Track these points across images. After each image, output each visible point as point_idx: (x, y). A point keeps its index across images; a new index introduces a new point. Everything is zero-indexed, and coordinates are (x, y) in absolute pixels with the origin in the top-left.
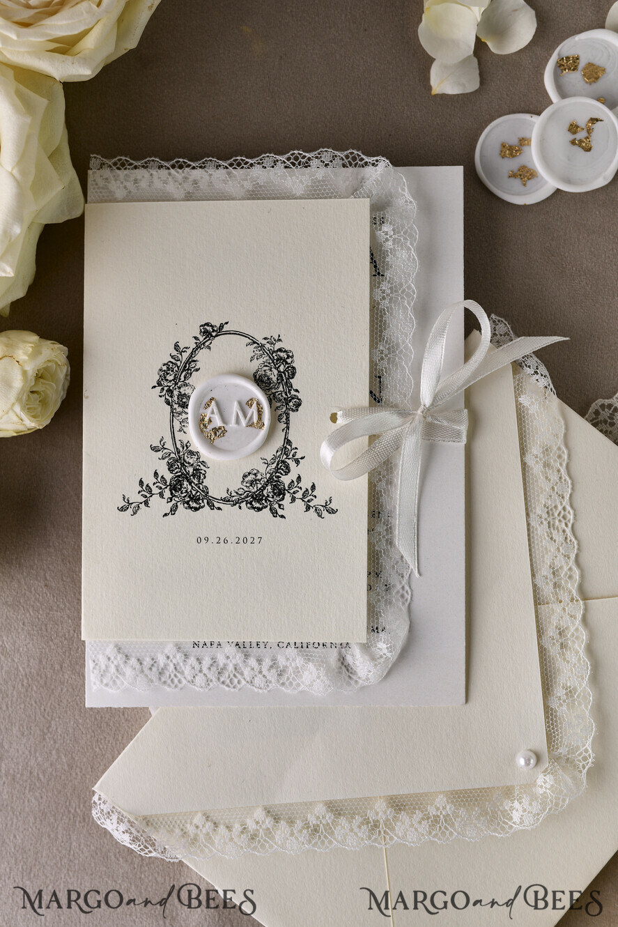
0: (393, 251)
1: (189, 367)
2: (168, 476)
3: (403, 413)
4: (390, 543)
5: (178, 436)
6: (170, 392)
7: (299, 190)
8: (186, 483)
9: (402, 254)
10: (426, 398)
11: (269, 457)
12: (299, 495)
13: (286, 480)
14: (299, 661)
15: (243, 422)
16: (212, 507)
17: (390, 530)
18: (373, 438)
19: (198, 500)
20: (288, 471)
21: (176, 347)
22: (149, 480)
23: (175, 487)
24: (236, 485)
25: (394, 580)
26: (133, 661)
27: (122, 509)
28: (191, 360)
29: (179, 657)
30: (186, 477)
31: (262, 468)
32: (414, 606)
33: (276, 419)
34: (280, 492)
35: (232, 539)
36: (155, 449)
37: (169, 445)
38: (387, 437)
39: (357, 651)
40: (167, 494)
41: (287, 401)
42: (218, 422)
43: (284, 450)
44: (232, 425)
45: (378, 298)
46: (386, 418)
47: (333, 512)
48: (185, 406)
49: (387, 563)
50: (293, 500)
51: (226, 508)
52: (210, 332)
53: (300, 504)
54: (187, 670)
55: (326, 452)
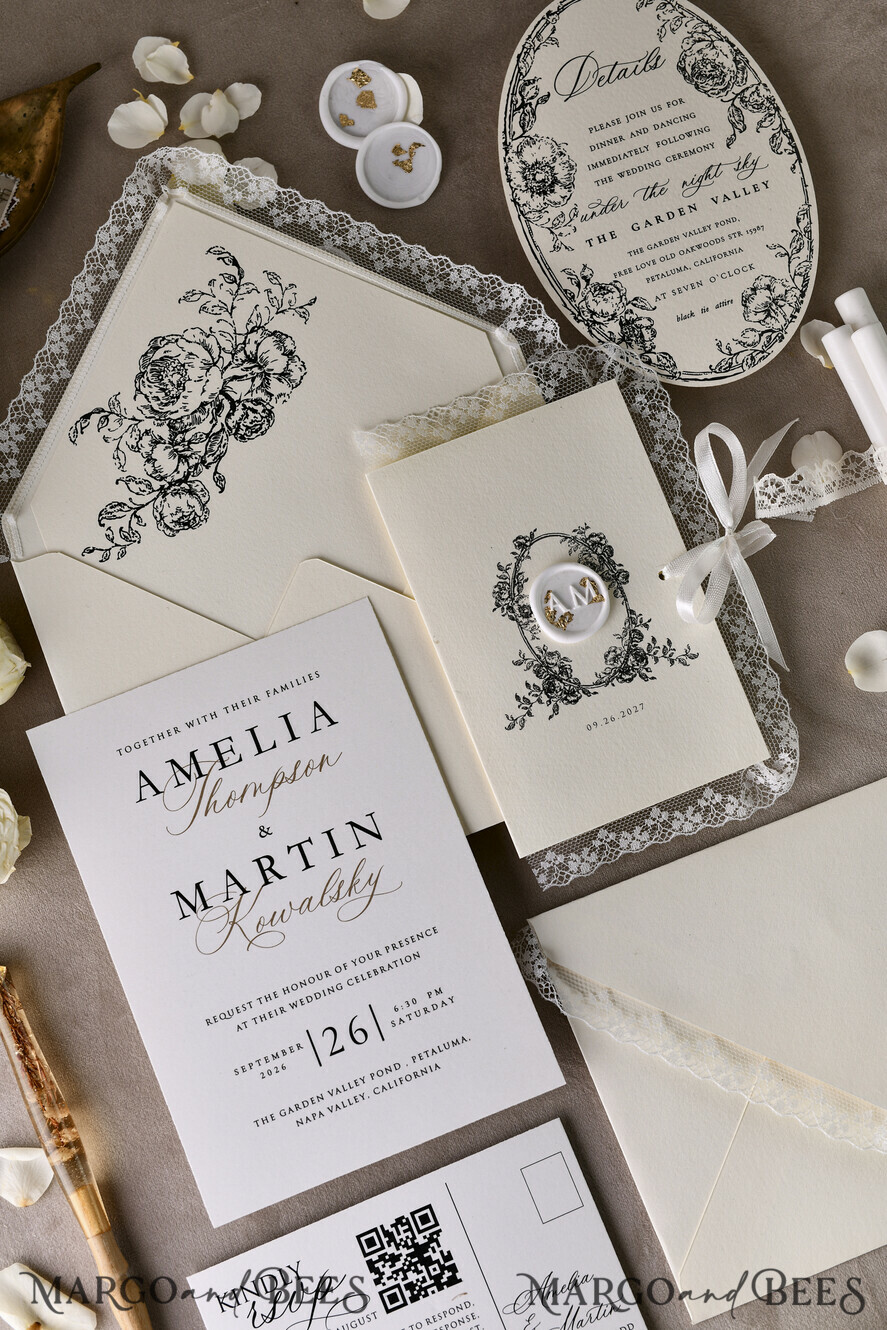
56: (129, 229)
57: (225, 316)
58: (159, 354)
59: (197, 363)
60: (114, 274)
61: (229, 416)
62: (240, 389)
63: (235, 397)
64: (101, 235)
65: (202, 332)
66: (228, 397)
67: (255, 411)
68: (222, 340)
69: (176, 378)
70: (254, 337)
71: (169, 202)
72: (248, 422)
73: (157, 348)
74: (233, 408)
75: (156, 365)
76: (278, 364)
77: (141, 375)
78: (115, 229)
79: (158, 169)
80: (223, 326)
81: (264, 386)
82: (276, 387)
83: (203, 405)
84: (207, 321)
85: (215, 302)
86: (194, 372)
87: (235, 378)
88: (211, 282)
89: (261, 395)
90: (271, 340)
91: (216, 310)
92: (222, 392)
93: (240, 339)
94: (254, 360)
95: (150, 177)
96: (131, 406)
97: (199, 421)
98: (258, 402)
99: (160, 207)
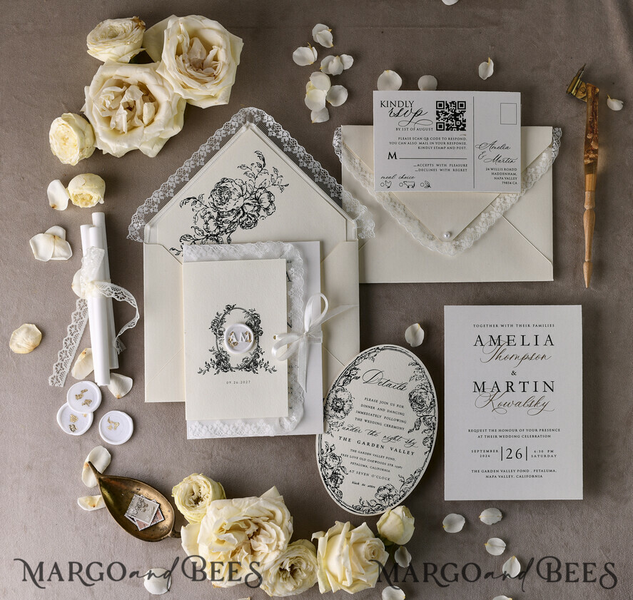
0: (295, 278)
1: (222, 322)
2: (216, 360)
3: (299, 335)
4: (296, 381)
5: (219, 346)
6: (215, 330)
7: (260, 256)
8: (222, 363)
9: (298, 279)
10: (307, 329)
11: (252, 352)
12: (263, 365)
13: (258, 360)
14: (264, 424)
15: (244, 340)
16: (232, 371)
17: (296, 377)
18: (289, 346)
19: (227, 368)
20: (259, 357)
21: (217, 314)
22: (209, 362)
23: (218, 364)
24: (240, 363)
25: (297, 394)
26: (205, 427)
27: (199, 373)
28: (223, 319)
29: (221, 425)
30: (222, 360)
31: (250, 356)
32: (305, 403)
33: (255, 338)
34: (256, 364)
35: (239, 382)
36: (211, 351)
37: (216, 349)
38: (294, 344)
39: (285, 420)
40: (215, 366)
41: (258, 332)
42: (235, 340)
43: (257, 350)
44: (240, 341)
45: (289, 295)
46: (294, 337)
47: (275, 371)
48: (221, 335)
49: (295, 389)
50: (261, 367)
51: (237, 371)
52: (229, 308)
53: (263, 369)
54: (225, 430)
55: (274, 351)
56: (229, 133)
57: (253, 179)
58: (223, 185)
59: (236, 193)
60: (218, 148)
61: (241, 217)
62: (248, 209)
63: (246, 211)
64: (218, 132)
65: (242, 182)
66: (243, 210)
67: (251, 219)
68: (248, 187)
69: (227, 196)
70: (261, 191)
71: (247, 127)
72: (247, 222)
73: (224, 182)
74: (244, 215)
75: (221, 189)
76: (266, 204)
77: (214, 190)
78: (223, 132)
79: (248, 114)
80: (251, 183)
81: (258, 211)
82: (262, 212)
83: (233, 210)
84: (245, 179)
85: (251, 172)
86: (234, 196)
87: (248, 204)
88: (252, 164)
89: (255, 213)
90: (267, 194)
91: (250, 176)
92: (242, 207)
93: (255, 190)
94: (258, 200)
95: (244, 115)
96: (206, 201)
97: (229, 215)
98: (253, 216)
99: (244, 128)
